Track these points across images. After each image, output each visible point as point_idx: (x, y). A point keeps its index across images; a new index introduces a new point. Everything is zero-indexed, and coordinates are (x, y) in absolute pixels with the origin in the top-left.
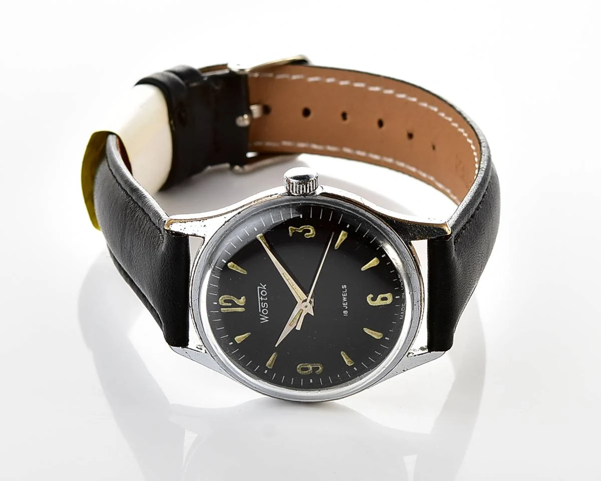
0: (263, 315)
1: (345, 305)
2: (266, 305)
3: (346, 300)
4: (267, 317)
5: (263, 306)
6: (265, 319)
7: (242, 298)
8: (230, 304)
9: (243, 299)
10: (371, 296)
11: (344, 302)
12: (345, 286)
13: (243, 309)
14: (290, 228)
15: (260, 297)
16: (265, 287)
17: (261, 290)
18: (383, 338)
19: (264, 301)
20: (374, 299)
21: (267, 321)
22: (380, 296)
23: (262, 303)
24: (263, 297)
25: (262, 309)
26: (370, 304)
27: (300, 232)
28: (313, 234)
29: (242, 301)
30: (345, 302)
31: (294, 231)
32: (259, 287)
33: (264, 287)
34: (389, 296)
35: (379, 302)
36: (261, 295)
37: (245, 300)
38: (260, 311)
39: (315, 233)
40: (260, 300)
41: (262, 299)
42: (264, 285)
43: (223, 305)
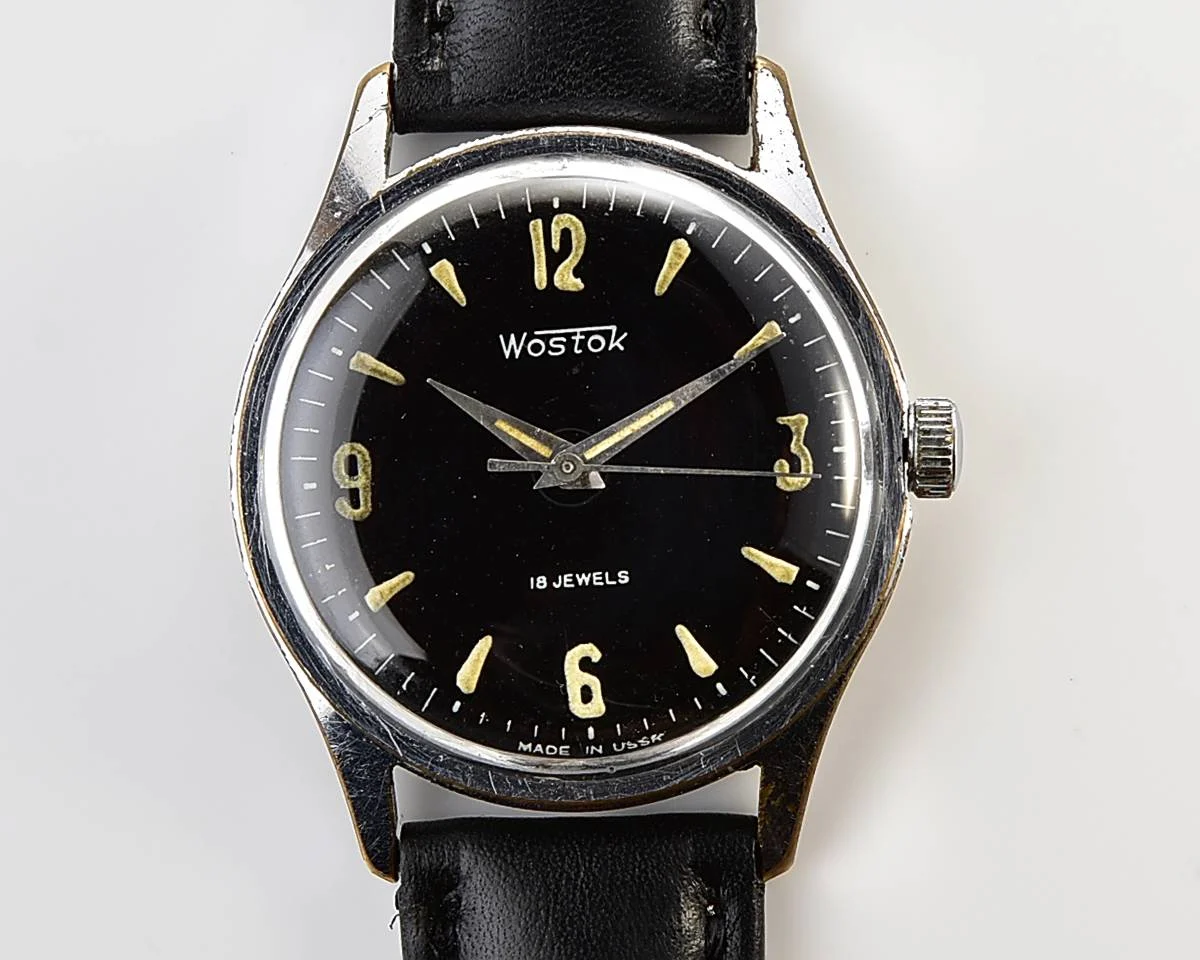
0: (526, 342)
1: (566, 580)
2: (559, 350)
3: (580, 582)
4: (517, 353)
5: (553, 342)
6: (511, 347)
7: (579, 281)
8: (556, 246)
9: (575, 285)
10: (596, 655)
11: (574, 578)
12: (627, 580)
13: (544, 285)
14: (805, 417)
15: (582, 333)
16: (616, 348)
17: (607, 335)
18: (457, 694)
19: (570, 344)
20: (585, 664)
21: (507, 354)
22: (595, 683)
23: (564, 340)
24: (583, 344)
25: (546, 338)
26: (570, 655)
27: (792, 445)
28: (788, 484)
29: (567, 279)
30: (575, 581)
31: (793, 429)
32: (614, 328)
33: (616, 344)
34: (597, 708)
35: (575, 679)
36: (588, 334)
37: (574, 289)
38: (537, 333)
39: (788, 489)
40: (575, 334)
41: (577, 338)
42: (622, 343)
43: (553, 225)
